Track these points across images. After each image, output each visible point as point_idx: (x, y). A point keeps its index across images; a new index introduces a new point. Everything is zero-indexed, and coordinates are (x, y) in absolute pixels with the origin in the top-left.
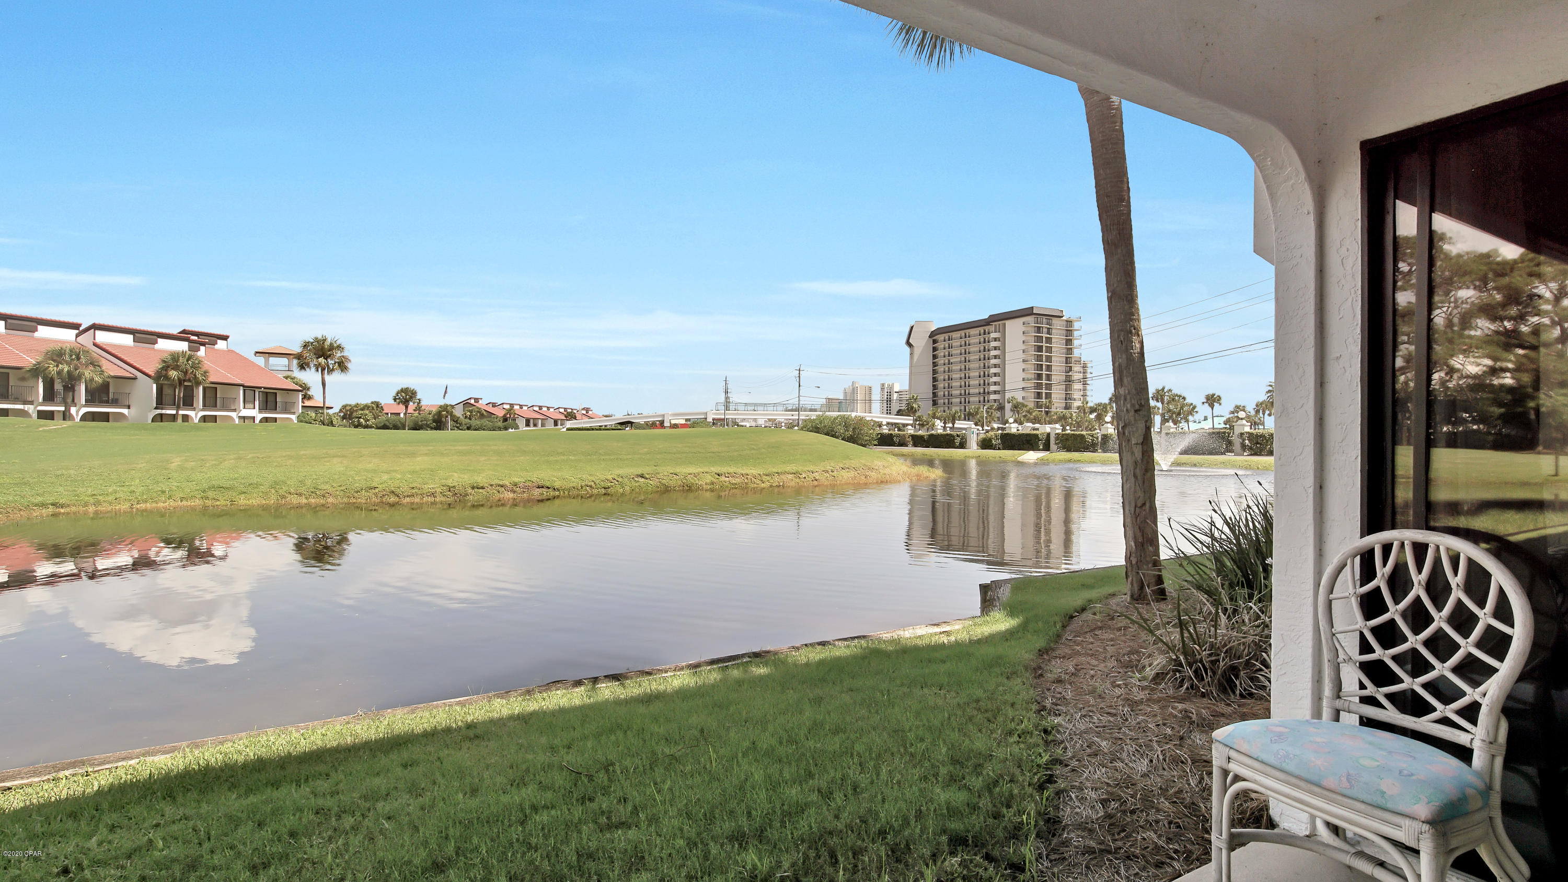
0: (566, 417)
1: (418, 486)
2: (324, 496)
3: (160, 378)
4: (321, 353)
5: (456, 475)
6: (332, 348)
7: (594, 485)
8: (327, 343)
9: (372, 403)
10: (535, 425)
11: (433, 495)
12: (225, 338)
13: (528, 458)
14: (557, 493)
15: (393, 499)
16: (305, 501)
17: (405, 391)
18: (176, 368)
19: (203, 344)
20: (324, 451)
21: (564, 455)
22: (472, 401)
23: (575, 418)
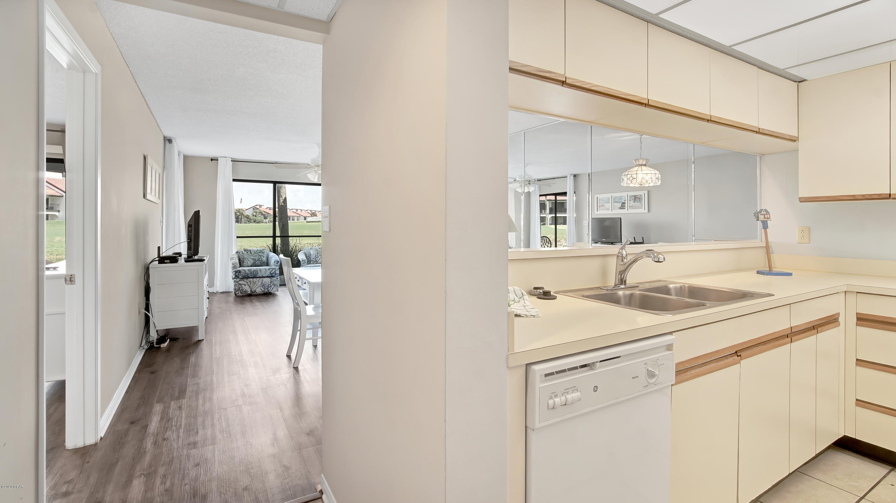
0: (311, 215)
22: (258, 207)
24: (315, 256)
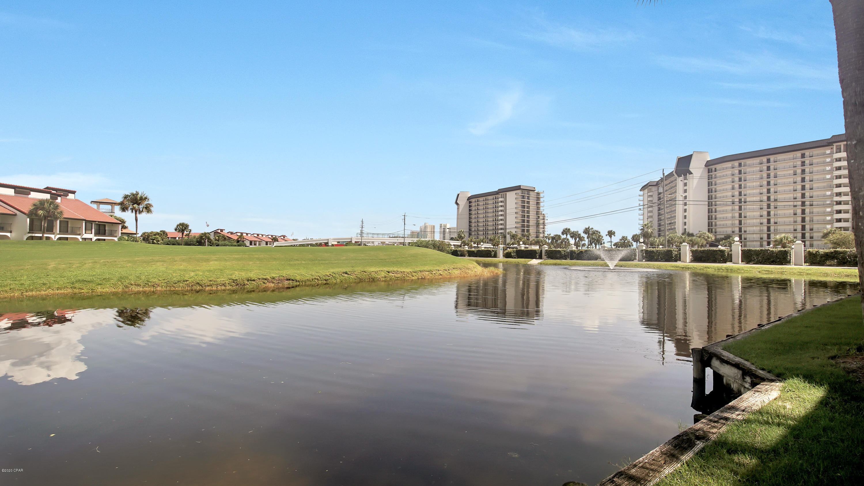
0: (272, 240)
1: (214, 279)
2: (154, 286)
3: (32, 215)
4: (135, 202)
5: (236, 272)
6: (141, 199)
7: (319, 279)
8: (139, 196)
9: (161, 231)
10: (255, 245)
11: (224, 285)
12: (73, 192)
13: (278, 262)
14: (298, 283)
15: (198, 288)
16: (141, 289)
17: (182, 225)
18: (43, 209)
19: (60, 196)
20: (151, 258)
21: (298, 261)
22: (219, 231)
23: (277, 241)
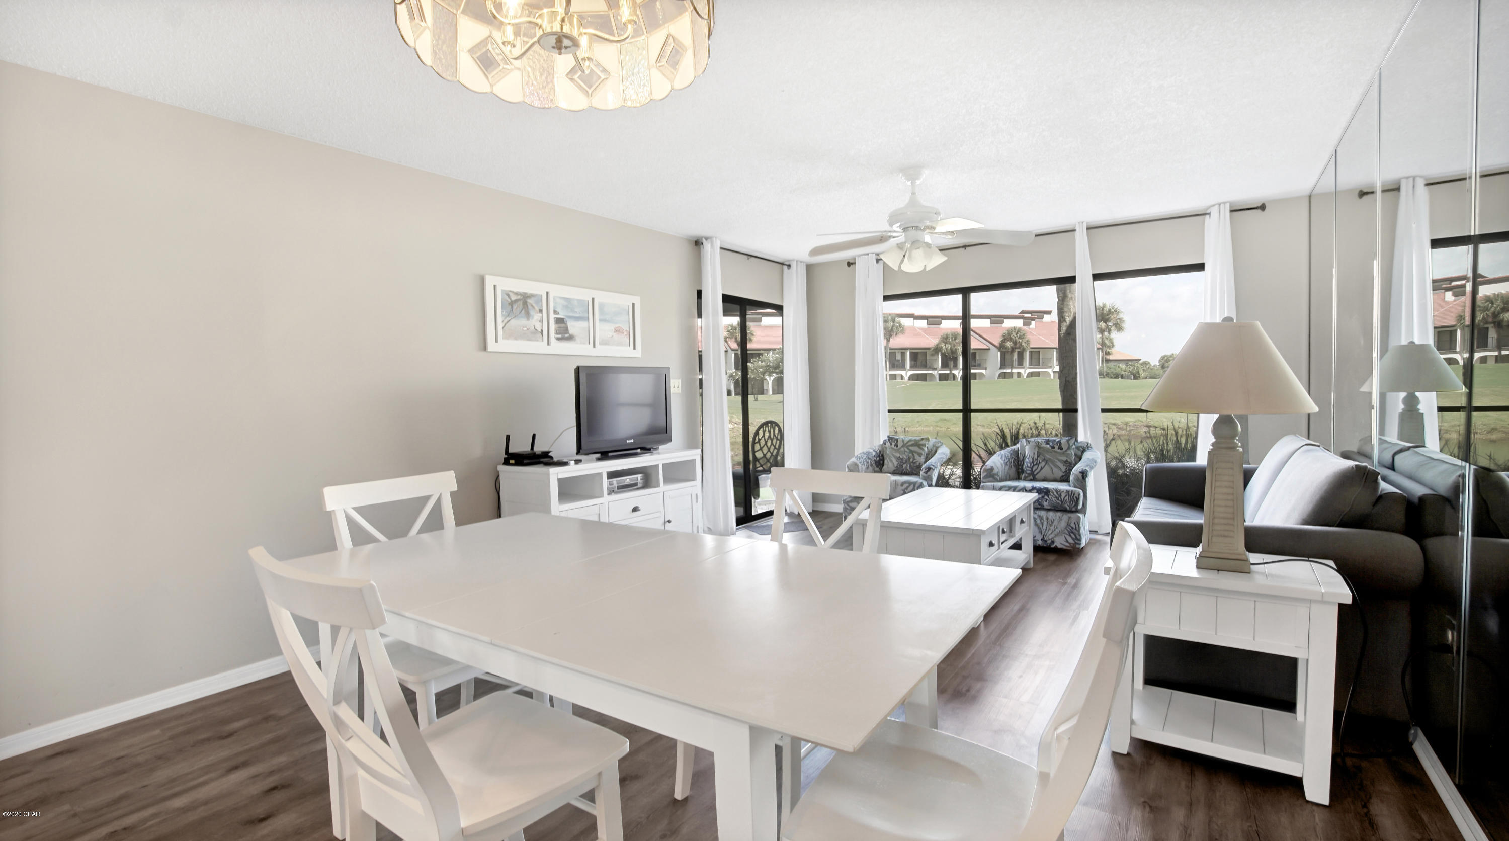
3: (1001, 347)
6: (1110, 313)
8: (1106, 309)
18: (1011, 339)
19: (1033, 319)
24: (1031, 460)
